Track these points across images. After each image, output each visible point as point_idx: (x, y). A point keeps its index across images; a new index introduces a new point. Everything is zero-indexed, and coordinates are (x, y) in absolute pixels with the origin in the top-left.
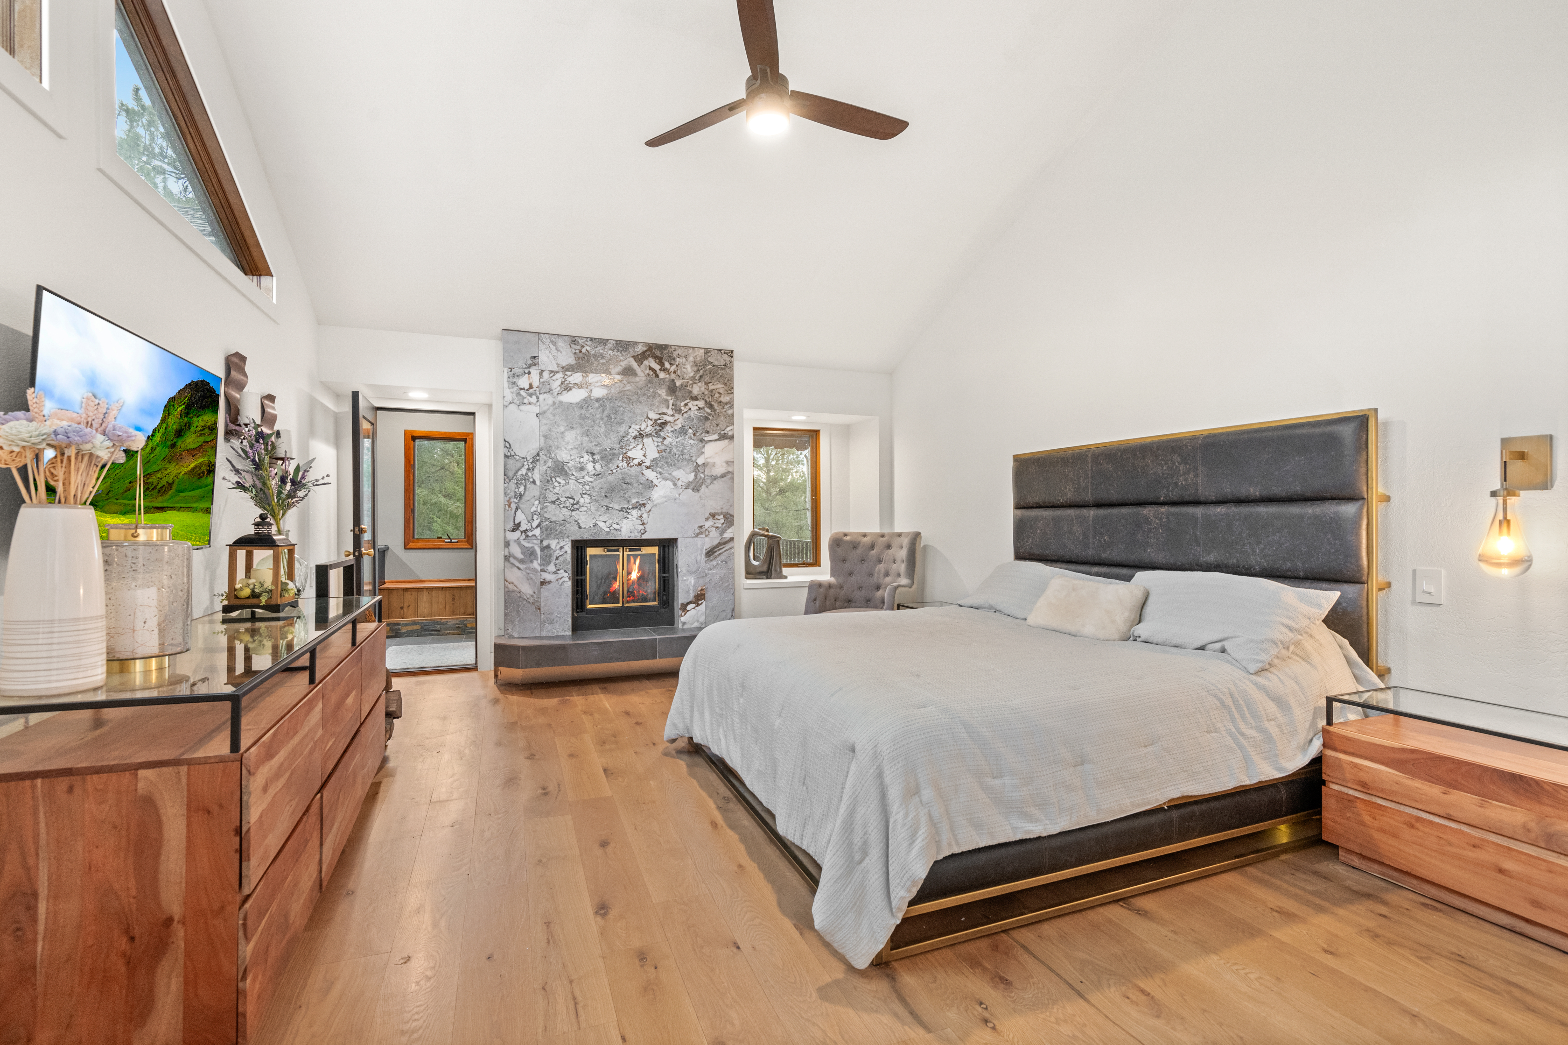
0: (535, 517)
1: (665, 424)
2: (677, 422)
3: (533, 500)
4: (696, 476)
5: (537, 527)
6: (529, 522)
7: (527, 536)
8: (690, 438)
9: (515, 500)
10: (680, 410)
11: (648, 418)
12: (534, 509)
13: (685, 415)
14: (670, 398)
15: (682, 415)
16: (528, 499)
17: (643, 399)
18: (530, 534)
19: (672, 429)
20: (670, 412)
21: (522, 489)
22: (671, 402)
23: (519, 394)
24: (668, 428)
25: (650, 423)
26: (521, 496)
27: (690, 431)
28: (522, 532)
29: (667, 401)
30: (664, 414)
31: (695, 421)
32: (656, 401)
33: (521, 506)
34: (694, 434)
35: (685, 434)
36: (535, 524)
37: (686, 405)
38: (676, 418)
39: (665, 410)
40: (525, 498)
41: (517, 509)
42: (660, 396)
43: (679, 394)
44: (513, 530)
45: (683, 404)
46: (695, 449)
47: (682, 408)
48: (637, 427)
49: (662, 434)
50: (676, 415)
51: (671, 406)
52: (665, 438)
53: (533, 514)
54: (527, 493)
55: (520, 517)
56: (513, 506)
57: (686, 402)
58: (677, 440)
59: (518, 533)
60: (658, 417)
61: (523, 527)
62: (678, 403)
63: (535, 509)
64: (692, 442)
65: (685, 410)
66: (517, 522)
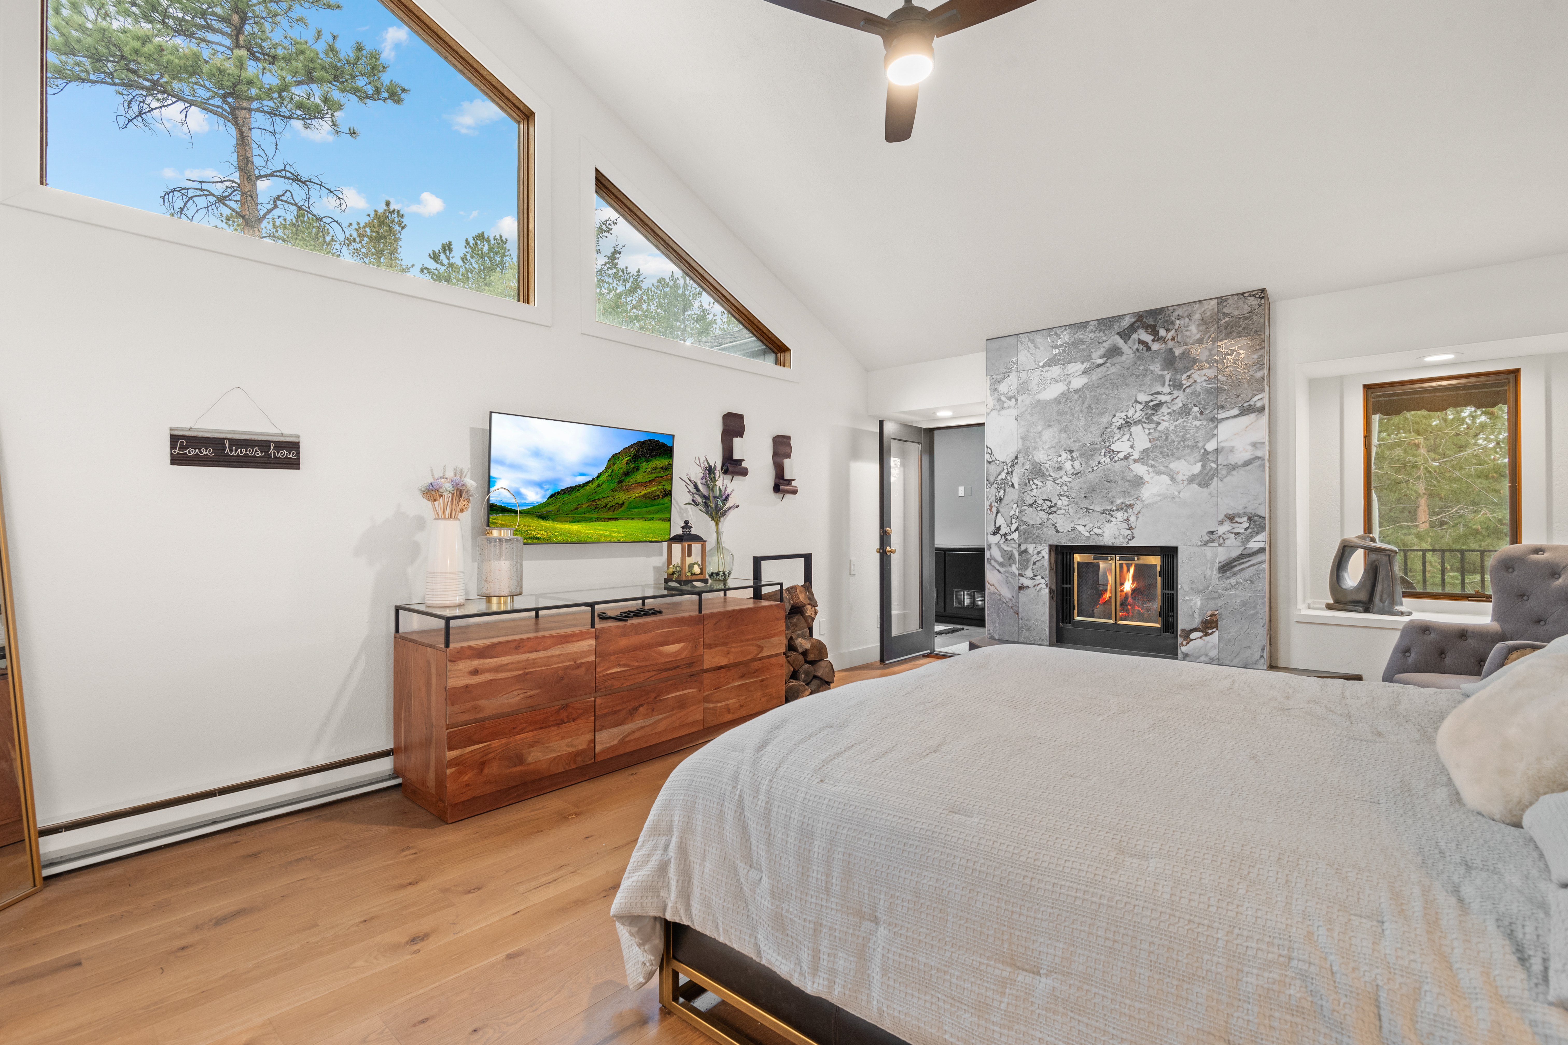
0: (1014, 521)
1: (1160, 405)
2: (1176, 401)
3: (1012, 504)
4: (1204, 466)
5: (1015, 531)
6: (1008, 526)
7: (1006, 540)
8: (1196, 418)
9: (996, 504)
10: (1181, 385)
11: (1137, 401)
12: (1012, 512)
13: (1188, 390)
14: (1166, 372)
15: (1184, 391)
16: (1007, 502)
17: (1130, 380)
18: (1009, 538)
19: (1170, 410)
20: (1167, 389)
21: (1002, 492)
22: (1168, 378)
23: (999, 400)
24: (1164, 410)
25: (1139, 407)
26: (1001, 499)
27: (1196, 409)
28: (1001, 536)
29: (1163, 376)
30: (1158, 393)
31: (1202, 396)
32: (1147, 380)
33: (1001, 510)
34: (1202, 413)
35: (1188, 414)
36: (1014, 527)
37: (1189, 377)
38: (1175, 396)
39: (1159, 389)
40: (1004, 502)
41: (998, 512)
42: (1152, 372)
43: (1179, 365)
44: (994, 534)
45: (1184, 376)
46: (1202, 432)
47: (1184, 382)
48: (1123, 415)
49: (1155, 418)
50: (1175, 392)
51: (1167, 383)
52: (1159, 423)
53: (1012, 517)
54: (1006, 497)
55: (1000, 521)
56: (994, 510)
57: (1189, 373)
58: (1177, 423)
59: (998, 536)
60: (1150, 398)
61: (1002, 531)
62: (1178, 376)
63: (1014, 513)
64: (1198, 423)
65: (1188, 384)
66: (997, 526)
